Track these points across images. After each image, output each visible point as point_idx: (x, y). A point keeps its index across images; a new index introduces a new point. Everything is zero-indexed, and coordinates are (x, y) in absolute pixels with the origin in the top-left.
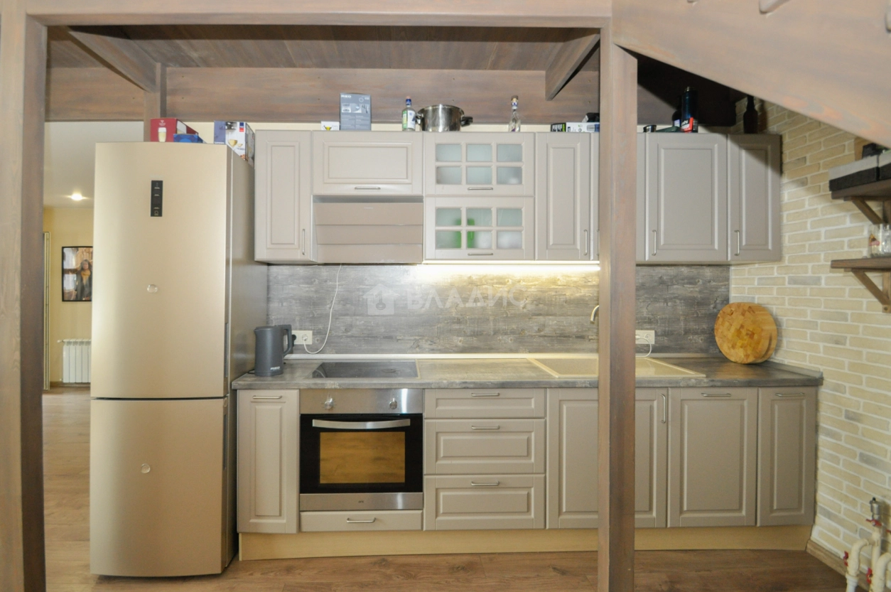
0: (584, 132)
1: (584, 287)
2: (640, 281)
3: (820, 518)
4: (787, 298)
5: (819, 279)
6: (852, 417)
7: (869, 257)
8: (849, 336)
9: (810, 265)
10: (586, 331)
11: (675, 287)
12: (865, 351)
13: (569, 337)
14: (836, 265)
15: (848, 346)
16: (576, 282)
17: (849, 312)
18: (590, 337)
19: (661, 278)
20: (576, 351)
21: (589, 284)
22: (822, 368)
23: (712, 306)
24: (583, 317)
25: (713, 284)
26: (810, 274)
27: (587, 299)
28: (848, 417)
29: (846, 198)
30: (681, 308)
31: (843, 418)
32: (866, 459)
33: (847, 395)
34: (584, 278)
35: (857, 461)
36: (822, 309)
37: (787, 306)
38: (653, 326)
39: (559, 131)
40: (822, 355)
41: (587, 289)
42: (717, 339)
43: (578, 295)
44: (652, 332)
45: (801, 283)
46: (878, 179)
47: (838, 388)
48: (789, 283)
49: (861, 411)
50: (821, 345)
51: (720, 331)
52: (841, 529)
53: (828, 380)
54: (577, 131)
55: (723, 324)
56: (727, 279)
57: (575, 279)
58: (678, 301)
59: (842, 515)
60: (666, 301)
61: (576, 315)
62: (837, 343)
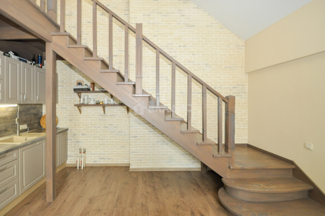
0: (16, 59)
1: (7, 112)
2: (23, 109)
3: (69, 158)
4: (59, 112)
5: (67, 108)
6: (74, 135)
7: (79, 104)
8: (73, 119)
9: (65, 105)
10: (7, 128)
11: (31, 110)
12: (76, 121)
13: (2, 131)
14: (75, 105)
15: (73, 121)
16: (4, 110)
17: (73, 114)
18: (9, 130)
19: (28, 108)
20: (4, 136)
21: (8, 111)
22: (68, 126)
23: (39, 115)
24: (6, 123)
25: (39, 109)
26: (65, 107)
27: (7, 116)
28: (73, 135)
29: (76, 93)
30: (33, 117)
31: (73, 136)
32: (77, 142)
33: (73, 131)
34: (7, 109)
35: (75, 143)
36: (68, 114)
37: (59, 114)
38: (26, 123)
39: (8, 56)
40: (68, 124)
41: (7, 113)
42: (41, 124)
43: (4, 115)
44: (26, 125)
45: (63, 109)
46: (82, 90)
47: (72, 130)
48: (60, 109)
49: (76, 133)
50: (68, 122)
51: (42, 122)
52: (73, 158)
53: (69, 129)
54: (14, 58)
55: (43, 119)
56: (42, 108)
57: (3, 109)
58: (32, 115)
59: (73, 155)
60: (29, 115)
61: (4, 123)
62: (71, 121)
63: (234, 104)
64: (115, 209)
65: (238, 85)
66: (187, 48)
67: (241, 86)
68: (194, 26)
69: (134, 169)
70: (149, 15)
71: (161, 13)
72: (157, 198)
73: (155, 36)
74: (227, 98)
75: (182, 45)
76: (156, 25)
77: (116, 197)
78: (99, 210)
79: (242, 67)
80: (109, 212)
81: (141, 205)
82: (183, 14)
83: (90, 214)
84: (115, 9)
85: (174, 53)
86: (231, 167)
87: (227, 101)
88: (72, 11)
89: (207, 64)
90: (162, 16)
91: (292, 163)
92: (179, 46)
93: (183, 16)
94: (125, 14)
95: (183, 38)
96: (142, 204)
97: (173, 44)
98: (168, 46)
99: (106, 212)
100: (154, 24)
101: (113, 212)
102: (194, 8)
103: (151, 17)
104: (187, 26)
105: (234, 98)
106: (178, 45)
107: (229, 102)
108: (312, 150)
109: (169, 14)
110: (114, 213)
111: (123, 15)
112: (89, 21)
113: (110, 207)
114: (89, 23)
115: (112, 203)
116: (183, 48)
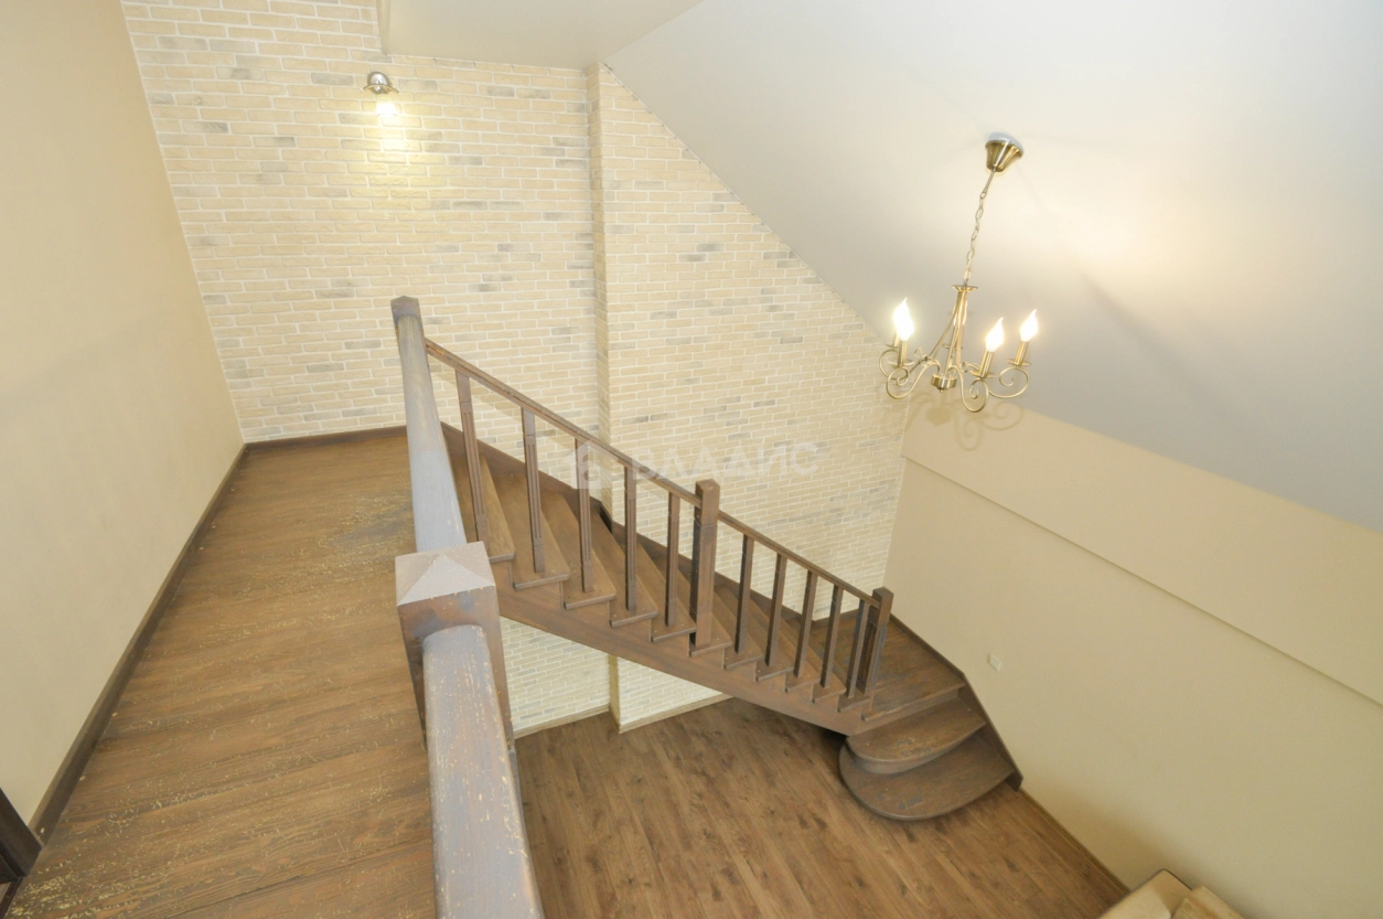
64: (660, 865)
66: (776, 405)
68: (801, 340)
69: (629, 725)
70: (673, 315)
71: (710, 304)
72: (727, 804)
73: (690, 381)
74: (879, 597)
75: (765, 400)
76: (693, 344)
77: (643, 833)
78: (630, 881)
80: (653, 877)
81: (704, 837)
82: (774, 303)
83: (619, 897)
84: (533, 263)
85: (740, 426)
88: (350, 277)
89: (820, 445)
90: (712, 313)
91: (960, 676)
92: (756, 404)
93: (773, 308)
94: (573, 284)
95: (767, 378)
96: (705, 833)
97: (738, 399)
98: (725, 408)
99: (646, 880)
100: (688, 341)
101: (661, 876)
102: (808, 281)
103: (678, 318)
104: (781, 342)
106: (752, 402)
107: (882, 607)
108: (999, 669)
109: (734, 307)
110: (664, 876)
111: (568, 285)
112: (434, 315)
113: (647, 865)
114: (437, 326)
115: (643, 851)
116: (766, 408)
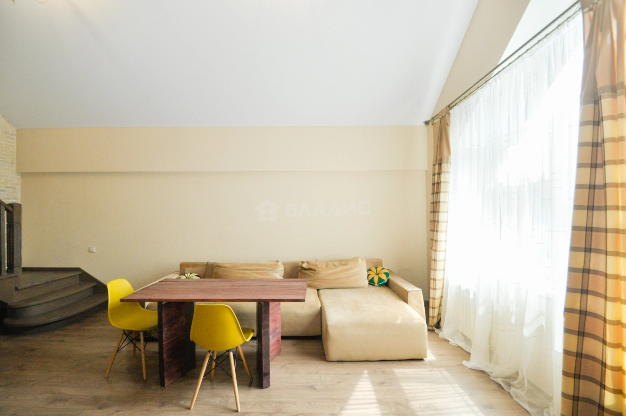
63: (20, 213)
65: (6, 187)
67: (10, 190)
74: (12, 205)
79: (12, 163)
86: (19, 288)
87: (10, 209)
91: (78, 269)
105: (20, 206)
107: (14, 211)
108: (95, 252)
